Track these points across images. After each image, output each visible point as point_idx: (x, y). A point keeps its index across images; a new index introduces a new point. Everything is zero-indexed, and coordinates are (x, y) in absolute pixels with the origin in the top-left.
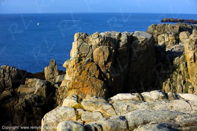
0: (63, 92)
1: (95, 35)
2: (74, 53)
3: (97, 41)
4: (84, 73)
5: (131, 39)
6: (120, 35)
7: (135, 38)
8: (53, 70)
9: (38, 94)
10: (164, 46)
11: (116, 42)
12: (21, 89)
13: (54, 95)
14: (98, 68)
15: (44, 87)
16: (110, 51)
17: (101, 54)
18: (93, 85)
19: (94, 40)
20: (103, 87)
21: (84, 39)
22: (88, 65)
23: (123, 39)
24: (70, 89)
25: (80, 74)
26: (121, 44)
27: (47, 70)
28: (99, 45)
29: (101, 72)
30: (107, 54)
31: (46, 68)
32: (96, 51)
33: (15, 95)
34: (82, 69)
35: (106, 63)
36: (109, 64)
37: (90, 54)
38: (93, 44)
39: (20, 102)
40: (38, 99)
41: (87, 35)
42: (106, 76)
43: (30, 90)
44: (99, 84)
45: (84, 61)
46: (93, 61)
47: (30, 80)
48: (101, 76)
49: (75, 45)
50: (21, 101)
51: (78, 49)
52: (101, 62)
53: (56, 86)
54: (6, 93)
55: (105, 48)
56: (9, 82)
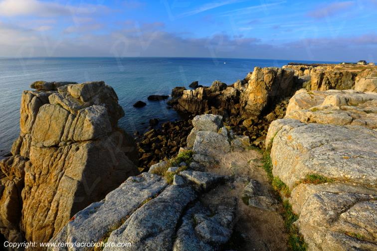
1: (266, 68)
3: (267, 71)
4: (259, 86)
5: (283, 71)
6: (278, 69)
7: (286, 71)
8: (239, 84)
9: (233, 94)
10: (298, 76)
11: (275, 73)
13: (239, 95)
14: (266, 84)
15: (235, 91)
16: (273, 77)
17: (268, 78)
18: (262, 92)
19: (265, 70)
20: (267, 93)
21: (260, 70)
22: (261, 83)
23: (280, 71)
24: (251, 93)
25: (257, 86)
26: (278, 73)
28: (267, 73)
29: (267, 86)
30: (271, 78)
31: (235, 83)
32: (265, 76)
33: (221, 94)
34: (258, 84)
35: (270, 82)
36: (271, 83)
37: (262, 77)
38: (264, 72)
39: (224, 97)
40: (232, 96)
41: (261, 68)
42: (269, 88)
43: (229, 92)
44: (265, 92)
45: (259, 80)
46: (263, 81)
47: (229, 88)
48: (267, 88)
52: (267, 82)
53: (241, 91)
54: (218, 93)
55: (270, 75)
56: (218, 88)
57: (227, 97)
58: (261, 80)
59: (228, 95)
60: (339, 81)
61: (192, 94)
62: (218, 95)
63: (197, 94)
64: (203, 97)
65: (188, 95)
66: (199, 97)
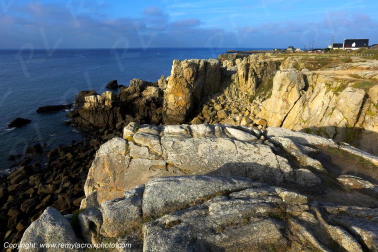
0: (166, 95)
1: (185, 61)
2: (172, 72)
3: (186, 65)
4: (178, 84)
5: (206, 64)
6: (200, 61)
7: (209, 63)
8: (163, 81)
9: (154, 95)
10: (226, 67)
11: (197, 66)
12: (144, 93)
13: (163, 96)
14: (186, 81)
15: (157, 91)
16: (193, 71)
17: (188, 73)
18: (183, 91)
19: (184, 64)
20: (189, 93)
21: (178, 64)
22: (180, 80)
23: (202, 63)
24: (170, 94)
25: (176, 85)
26: (200, 67)
27: (159, 81)
28: (187, 67)
29: (188, 84)
30: (191, 73)
31: (159, 80)
32: (185, 71)
33: (141, 96)
34: (177, 82)
35: (191, 78)
36: (193, 79)
37: (182, 72)
39: (143, 101)
40: (153, 99)
41: (180, 61)
42: (191, 86)
43: (149, 93)
44: (187, 90)
45: (178, 77)
46: (183, 77)
47: (149, 87)
48: (189, 86)
49: (173, 67)
50: (144, 99)
51: (175, 70)
52: (188, 77)
53: (164, 90)
54: (136, 95)
55: (190, 69)
56: (138, 88)
57: (147, 100)
58: (181, 77)
59: (147, 98)
60: (265, 72)
61: (97, 100)
62: (136, 98)
63: (104, 101)
64: (112, 104)
65: (91, 102)
66: (106, 104)
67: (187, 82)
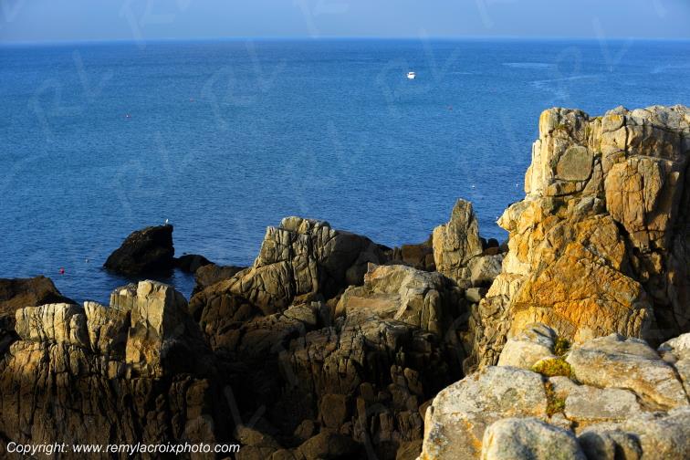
0: (496, 315)
1: (612, 117)
2: (537, 180)
3: (621, 138)
4: (572, 250)
8: (462, 236)
9: (409, 320)
11: (686, 145)
12: (348, 301)
14: (622, 232)
15: (431, 297)
16: (665, 174)
17: (633, 185)
18: (601, 295)
19: (608, 136)
20: (638, 302)
21: (574, 129)
22: (587, 224)
24: (520, 306)
25: (558, 254)
27: (441, 240)
28: (626, 154)
29: (630, 250)
30: (653, 186)
31: (437, 232)
32: (614, 175)
33: (326, 322)
34: (563, 239)
35: (648, 217)
36: (661, 222)
37: (594, 183)
38: (607, 149)
39: (344, 347)
40: (406, 338)
41: (583, 116)
42: (647, 265)
43: (380, 306)
44: (624, 290)
45: (573, 207)
46: (602, 209)
47: (381, 271)
48: (632, 264)
49: (541, 153)
50: (347, 342)
51: (554, 166)
52: (633, 213)
53: (473, 293)
54: (297, 312)
55: (647, 165)
56: (308, 275)
57: (367, 345)
58: (590, 206)
59: (372, 330)
61: (83, 332)
62: (293, 335)
64: (167, 359)
65: (47, 342)
66: (132, 356)
67: (628, 242)
